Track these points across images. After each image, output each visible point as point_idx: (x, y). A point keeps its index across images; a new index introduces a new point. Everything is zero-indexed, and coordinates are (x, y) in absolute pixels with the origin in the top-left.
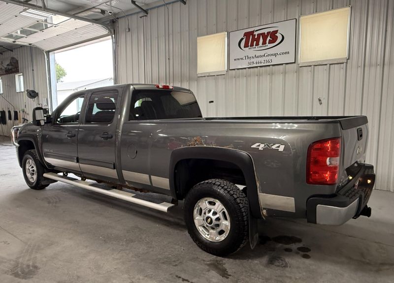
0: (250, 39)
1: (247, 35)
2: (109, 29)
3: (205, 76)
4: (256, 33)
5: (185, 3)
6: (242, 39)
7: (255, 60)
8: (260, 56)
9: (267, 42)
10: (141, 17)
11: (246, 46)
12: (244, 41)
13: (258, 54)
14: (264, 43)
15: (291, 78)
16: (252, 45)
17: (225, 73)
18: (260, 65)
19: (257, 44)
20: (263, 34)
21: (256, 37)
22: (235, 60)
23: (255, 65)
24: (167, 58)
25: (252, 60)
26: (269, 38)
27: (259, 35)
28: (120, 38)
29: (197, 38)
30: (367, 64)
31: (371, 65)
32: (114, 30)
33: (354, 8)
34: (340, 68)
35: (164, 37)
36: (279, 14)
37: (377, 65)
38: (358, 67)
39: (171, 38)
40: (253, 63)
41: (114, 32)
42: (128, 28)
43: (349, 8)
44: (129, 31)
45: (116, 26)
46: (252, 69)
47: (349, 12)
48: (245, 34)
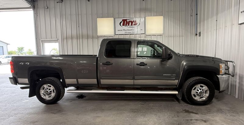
1: (124, 21)
2: (31, 5)
3: (102, 37)
4: (128, 20)
5: (89, 1)
6: (121, 22)
7: (128, 31)
8: (130, 30)
9: (133, 24)
10: (57, 2)
11: (123, 25)
13: (129, 29)
14: (132, 25)
16: (126, 25)
17: (113, 36)
18: (130, 33)
19: (129, 25)
20: (131, 21)
21: (128, 22)
22: (118, 30)
23: (128, 33)
24: (78, 26)
25: (126, 31)
26: (133, 23)
27: (129, 21)
28: (39, 11)
29: (97, 19)
30: (169, 36)
31: (170, 37)
32: (34, 6)
33: (164, 17)
34: (161, 37)
35: (75, 16)
36: (137, 14)
37: (172, 36)
38: (166, 37)
39: (80, 16)
40: (127, 32)
41: (34, 7)
42: (47, 6)
43: (163, 17)
44: (48, 8)
45: (36, 3)
46: (126, 35)
47: (163, 18)
48: (123, 20)
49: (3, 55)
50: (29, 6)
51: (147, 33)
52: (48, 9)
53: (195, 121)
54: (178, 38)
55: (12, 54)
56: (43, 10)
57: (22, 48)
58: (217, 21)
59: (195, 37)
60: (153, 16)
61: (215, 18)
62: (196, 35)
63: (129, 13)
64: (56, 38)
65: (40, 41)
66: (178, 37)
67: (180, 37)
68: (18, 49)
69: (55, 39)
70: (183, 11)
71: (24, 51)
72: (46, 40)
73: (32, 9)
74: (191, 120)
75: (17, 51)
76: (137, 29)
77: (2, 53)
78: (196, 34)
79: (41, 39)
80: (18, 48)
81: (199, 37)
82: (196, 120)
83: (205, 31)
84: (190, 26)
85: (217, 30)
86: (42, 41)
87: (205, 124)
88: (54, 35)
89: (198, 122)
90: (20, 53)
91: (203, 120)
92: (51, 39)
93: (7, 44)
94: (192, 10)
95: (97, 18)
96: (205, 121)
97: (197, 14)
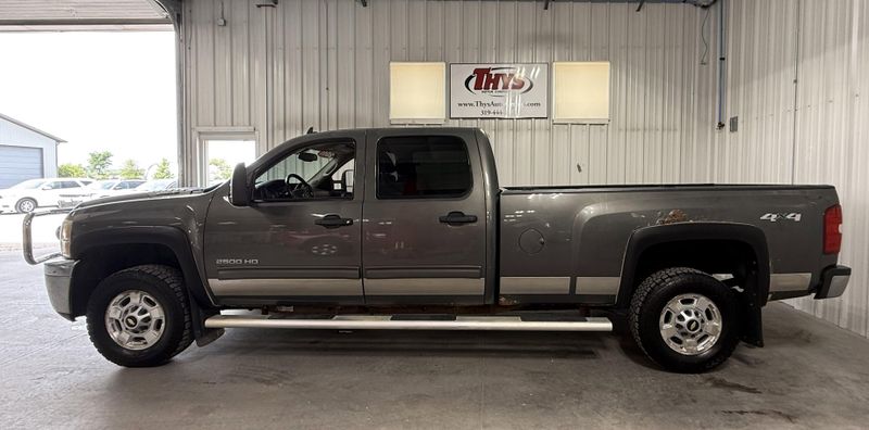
0: (485, 79)
1: (479, 72)
2: (170, 12)
3: (404, 124)
4: (493, 72)
5: (365, 5)
6: (471, 77)
7: (492, 109)
8: (500, 105)
9: (510, 86)
10: (259, 6)
11: (478, 87)
12: (474, 80)
13: (497, 100)
14: (506, 87)
15: (541, 138)
16: (487, 88)
17: (443, 121)
18: (499, 116)
19: (495, 87)
20: (504, 76)
21: (493, 77)
22: (460, 105)
23: (492, 116)
24: (324, 86)
25: (487, 108)
26: (512, 82)
27: (497, 76)
28: (196, 34)
29: (392, 64)
30: (629, 127)
31: (633, 130)
32: (179, 16)
33: (613, 65)
34: (601, 130)
35: (316, 52)
36: (525, 53)
37: (638, 130)
38: (620, 130)
39: (332, 54)
40: (489, 112)
41: (178, 20)
42: (223, 18)
43: (608, 64)
44: (225, 24)
45: (186, 9)
46: (487, 121)
47: (609, 68)
48: (476, 71)
49: (43, 177)
50: (163, 14)
51: (556, 117)
52: (227, 29)
53: (755, 416)
54: (659, 137)
55: (67, 175)
56: (210, 30)
57: (106, 157)
58: (796, 81)
59: (717, 135)
60: (578, 60)
61: (789, 73)
62: (721, 125)
63: (499, 49)
64: (250, 125)
65: (194, 134)
66: (659, 133)
67: (666, 133)
68: (90, 157)
69: (246, 129)
70: (677, 47)
71: (110, 168)
72: (214, 129)
73: (172, 26)
74: (742, 413)
75: (86, 164)
76: (513, 101)
77: (38, 172)
78: (720, 123)
79: (197, 125)
80: (93, 155)
81: (732, 134)
82: (758, 413)
83: (754, 115)
84: (700, 95)
85: (799, 112)
86: (200, 133)
87: (791, 425)
88: (241, 115)
89: (767, 419)
90: (96, 172)
91: (780, 413)
92: (231, 129)
93: (58, 141)
94: (707, 46)
95: (391, 60)
96: (789, 418)
97: (722, 59)
